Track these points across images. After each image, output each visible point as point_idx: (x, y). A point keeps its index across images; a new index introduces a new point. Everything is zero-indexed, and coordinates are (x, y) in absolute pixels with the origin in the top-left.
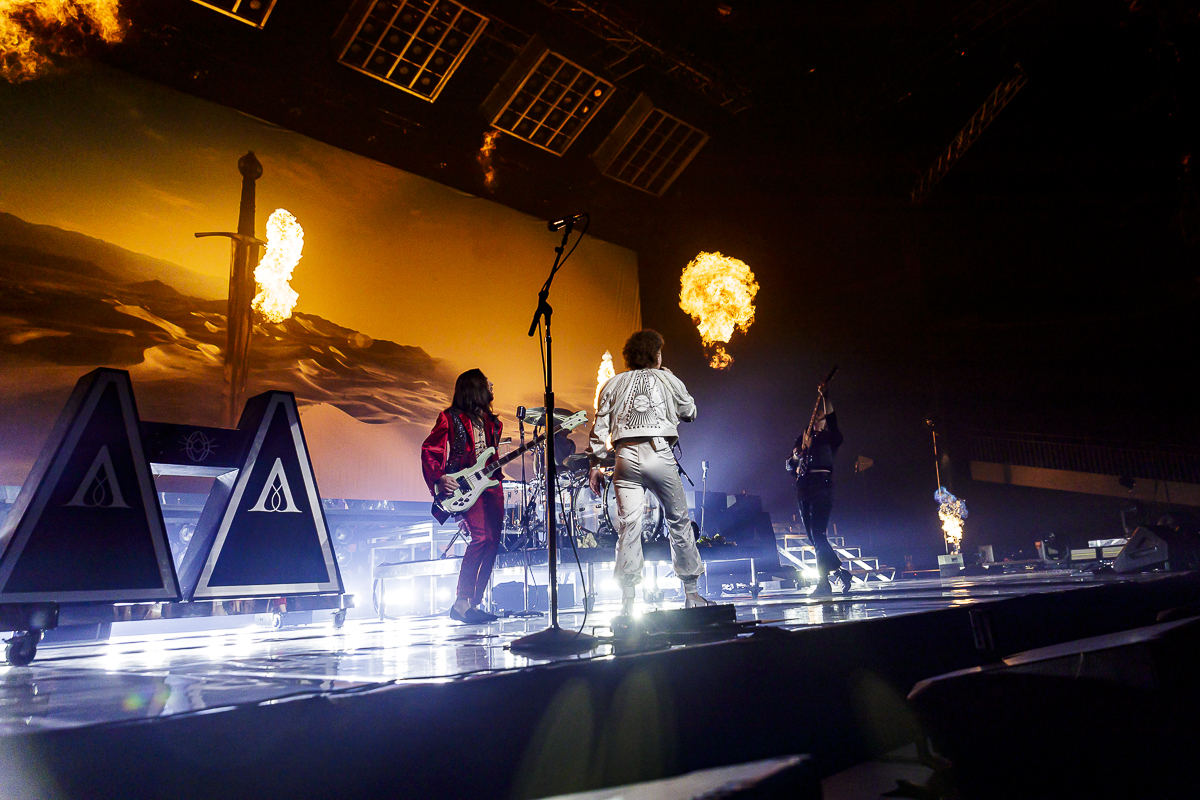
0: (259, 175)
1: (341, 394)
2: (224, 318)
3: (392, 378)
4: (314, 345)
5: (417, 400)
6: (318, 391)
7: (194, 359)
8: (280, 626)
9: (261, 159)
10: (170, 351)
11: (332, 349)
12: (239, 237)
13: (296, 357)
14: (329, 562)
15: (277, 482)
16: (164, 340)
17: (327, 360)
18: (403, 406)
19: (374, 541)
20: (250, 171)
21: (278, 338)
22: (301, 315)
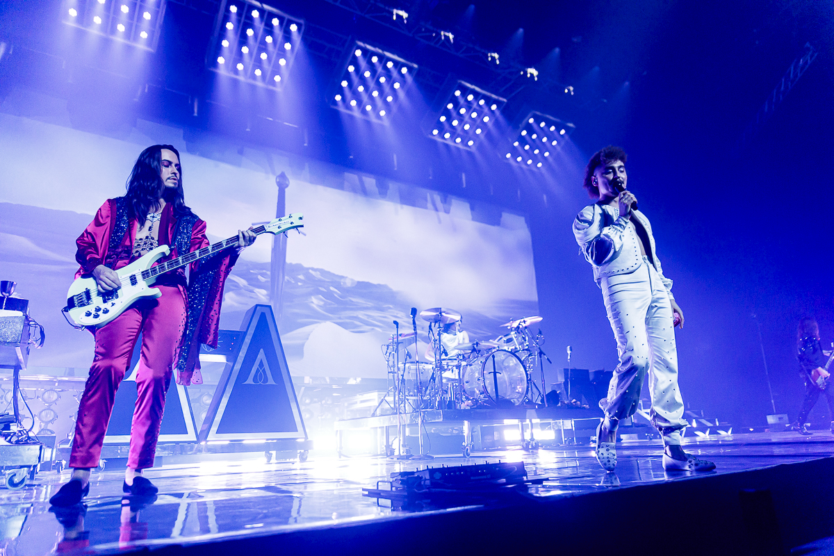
0: (287, 186)
1: (338, 316)
2: (269, 273)
3: (369, 304)
4: (321, 286)
5: (385, 317)
6: (324, 315)
7: (253, 298)
10: (239, 294)
11: (332, 288)
13: (310, 294)
14: (297, 418)
15: (261, 364)
16: (234, 288)
17: (329, 295)
18: (377, 321)
20: (282, 183)
21: (300, 284)
22: (313, 269)
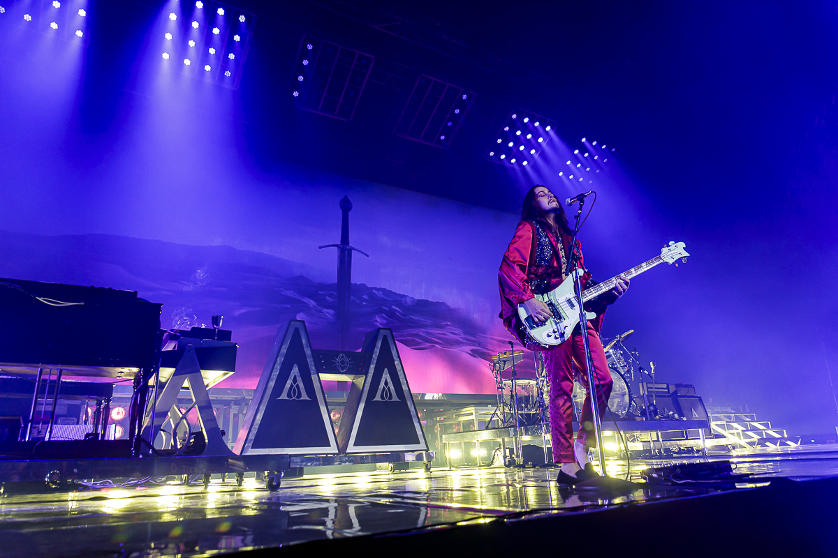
0: (350, 209)
1: (401, 334)
2: (335, 293)
3: (429, 322)
4: (384, 305)
5: (444, 334)
7: (322, 318)
8: (393, 470)
9: (350, 199)
10: (308, 314)
11: (394, 307)
12: (341, 246)
13: (374, 313)
14: (419, 433)
15: (386, 383)
16: (305, 308)
17: (391, 314)
18: (436, 338)
19: (438, 419)
20: (346, 207)
21: (364, 303)
22: (376, 289)
